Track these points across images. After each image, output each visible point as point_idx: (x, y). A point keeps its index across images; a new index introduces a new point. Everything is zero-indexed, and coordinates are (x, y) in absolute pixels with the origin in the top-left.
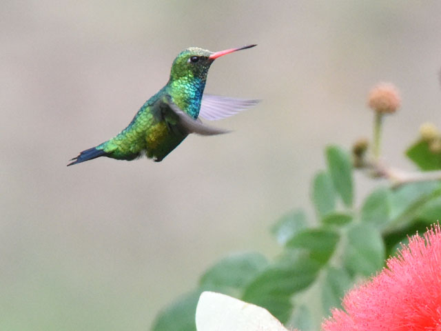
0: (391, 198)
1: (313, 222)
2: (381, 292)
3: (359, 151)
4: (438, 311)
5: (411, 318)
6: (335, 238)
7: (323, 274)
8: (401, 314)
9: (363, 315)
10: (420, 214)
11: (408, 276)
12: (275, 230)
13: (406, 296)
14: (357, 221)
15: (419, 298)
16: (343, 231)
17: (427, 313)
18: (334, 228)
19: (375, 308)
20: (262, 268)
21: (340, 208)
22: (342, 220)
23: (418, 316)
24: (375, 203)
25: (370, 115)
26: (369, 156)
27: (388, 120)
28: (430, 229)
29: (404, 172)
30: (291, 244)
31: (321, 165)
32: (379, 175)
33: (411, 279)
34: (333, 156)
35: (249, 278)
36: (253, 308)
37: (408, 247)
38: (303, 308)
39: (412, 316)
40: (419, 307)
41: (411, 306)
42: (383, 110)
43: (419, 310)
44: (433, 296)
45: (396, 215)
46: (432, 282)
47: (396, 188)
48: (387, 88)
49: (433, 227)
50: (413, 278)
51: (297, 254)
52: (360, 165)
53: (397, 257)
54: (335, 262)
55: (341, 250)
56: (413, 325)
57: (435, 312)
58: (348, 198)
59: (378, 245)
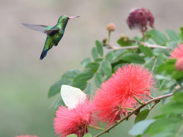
0: (113, 54)
1: (92, 61)
2: (110, 83)
3: (104, 41)
6: (98, 65)
7: (95, 75)
8: (116, 89)
9: (106, 89)
10: (121, 58)
11: (118, 78)
12: (82, 63)
13: (117, 84)
14: (104, 60)
15: (120, 84)
16: (101, 63)
17: (123, 88)
18: (98, 62)
19: (109, 87)
20: (79, 73)
21: (99, 57)
22: (100, 60)
23: (120, 89)
24: (109, 55)
25: (107, 32)
26: (107, 43)
27: (112, 33)
29: (117, 47)
30: (86, 67)
31: (94, 45)
32: (110, 48)
33: (118, 79)
34: (97, 43)
35: (75, 76)
36: (76, 89)
38: (90, 84)
41: (119, 86)
42: (111, 30)
43: (121, 87)
44: (124, 83)
45: (115, 59)
46: (124, 80)
47: (115, 51)
48: (112, 24)
51: (88, 69)
52: (105, 45)
54: (98, 71)
55: (100, 68)
56: (119, 91)
57: (125, 88)
58: (102, 54)
59: (110, 67)
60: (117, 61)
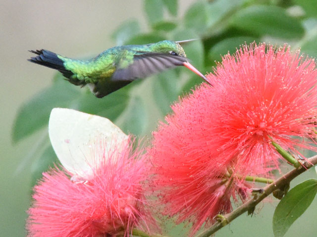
0: (208, 8)
1: (145, 28)
4: (248, 114)
5: (226, 121)
8: (218, 118)
11: (223, 88)
12: (114, 36)
13: (222, 104)
14: (181, 28)
15: (232, 104)
17: (240, 117)
18: (162, 33)
21: (167, 17)
22: (169, 26)
23: (232, 119)
28: (239, 49)
33: (225, 90)
36: (96, 118)
37: (222, 64)
38: (137, 99)
39: (226, 120)
40: (233, 112)
41: (226, 111)
43: (233, 114)
44: (243, 103)
45: (212, 23)
46: (242, 92)
49: (242, 47)
50: (227, 89)
53: (213, 73)
56: (228, 126)
57: (246, 116)
60: (219, 30)
